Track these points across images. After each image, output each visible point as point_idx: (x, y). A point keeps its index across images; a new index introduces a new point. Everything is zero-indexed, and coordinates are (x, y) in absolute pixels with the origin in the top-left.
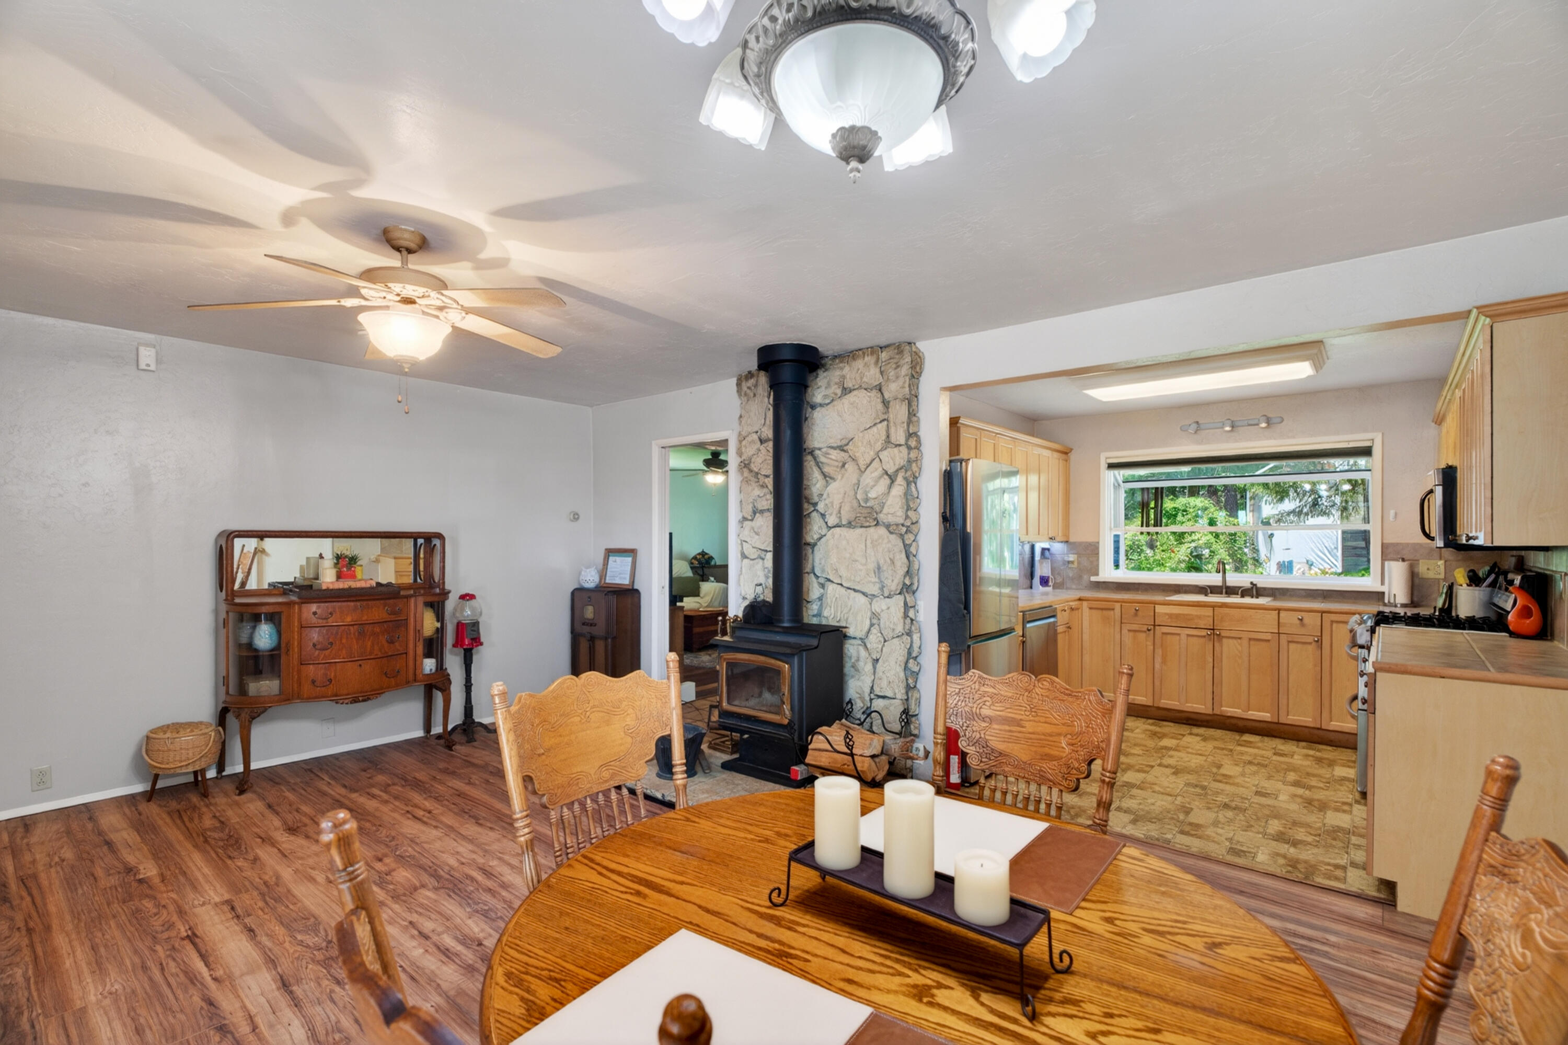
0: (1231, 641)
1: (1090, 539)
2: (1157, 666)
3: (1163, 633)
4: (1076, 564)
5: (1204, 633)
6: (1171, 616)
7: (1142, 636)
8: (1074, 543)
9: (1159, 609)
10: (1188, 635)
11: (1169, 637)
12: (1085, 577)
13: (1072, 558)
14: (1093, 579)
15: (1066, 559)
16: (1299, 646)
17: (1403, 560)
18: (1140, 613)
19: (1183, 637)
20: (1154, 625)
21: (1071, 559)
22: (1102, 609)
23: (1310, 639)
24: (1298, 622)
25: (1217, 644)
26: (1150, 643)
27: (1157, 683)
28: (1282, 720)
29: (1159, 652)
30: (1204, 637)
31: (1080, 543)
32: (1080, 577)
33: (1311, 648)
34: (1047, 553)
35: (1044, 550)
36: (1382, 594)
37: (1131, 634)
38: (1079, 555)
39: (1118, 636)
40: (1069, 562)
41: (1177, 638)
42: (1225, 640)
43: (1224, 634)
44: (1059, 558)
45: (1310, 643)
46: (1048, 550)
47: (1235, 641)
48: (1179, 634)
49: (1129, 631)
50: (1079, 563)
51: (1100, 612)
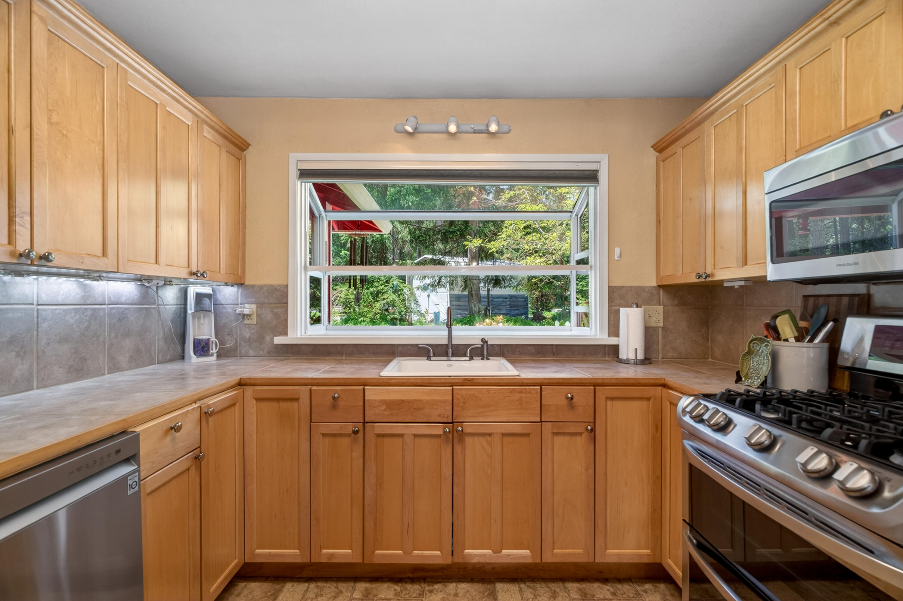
0: (476, 439)
1: (275, 281)
2: (369, 492)
3: (379, 435)
4: (254, 317)
5: (438, 430)
6: (390, 405)
7: (345, 442)
8: (253, 286)
9: (372, 393)
10: (415, 436)
11: (387, 440)
12: (268, 338)
13: (247, 309)
14: (279, 340)
15: (239, 310)
16: (567, 438)
17: (637, 306)
18: (341, 403)
19: (408, 440)
20: (365, 423)
21: (246, 311)
22: (278, 400)
23: (580, 428)
24: (565, 402)
25: (458, 449)
26: (357, 453)
27: (369, 524)
28: (548, 558)
29: (372, 467)
30: (439, 436)
31: (261, 287)
32: (261, 338)
33: (581, 442)
34: (206, 301)
35: (199, 297)
36: (615, 349)
37: (328, 440)
38: (260, 305)
39: (305, 446)
40: (244, 316)
41: (399, 440)
42: (468, 440)
43: (468, 428)
44: (229, 309)
45: (580, 434)
46: (209, 296)
47: (482, 439)
48: (401, 436)
49: (324, 435)
50: (259, 316)
51: (275, 404)
